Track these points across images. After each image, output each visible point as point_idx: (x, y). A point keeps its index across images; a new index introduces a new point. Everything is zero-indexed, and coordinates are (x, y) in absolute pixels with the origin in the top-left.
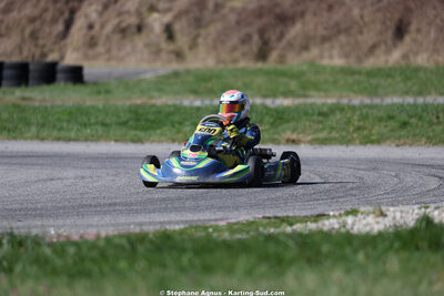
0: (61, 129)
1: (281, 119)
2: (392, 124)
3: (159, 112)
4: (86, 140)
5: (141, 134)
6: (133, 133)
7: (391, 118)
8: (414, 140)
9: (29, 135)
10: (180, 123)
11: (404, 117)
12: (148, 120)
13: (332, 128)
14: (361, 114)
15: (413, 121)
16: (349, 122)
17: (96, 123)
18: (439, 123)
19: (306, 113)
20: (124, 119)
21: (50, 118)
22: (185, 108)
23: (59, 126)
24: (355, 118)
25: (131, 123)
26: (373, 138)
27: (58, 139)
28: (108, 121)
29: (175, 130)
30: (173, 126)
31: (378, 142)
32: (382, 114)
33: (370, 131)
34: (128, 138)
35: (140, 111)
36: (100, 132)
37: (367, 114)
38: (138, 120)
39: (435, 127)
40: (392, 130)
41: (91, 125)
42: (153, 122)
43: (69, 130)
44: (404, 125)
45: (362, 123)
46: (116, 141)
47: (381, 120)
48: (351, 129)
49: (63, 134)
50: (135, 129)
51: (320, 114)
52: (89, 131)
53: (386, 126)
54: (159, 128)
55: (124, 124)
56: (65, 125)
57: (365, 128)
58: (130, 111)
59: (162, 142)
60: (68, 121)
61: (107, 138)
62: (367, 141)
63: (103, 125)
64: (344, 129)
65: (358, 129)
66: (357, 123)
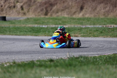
0: (15, 32)
1: (69, 30)
2: (99, 32)
3: (37, 29)
4: (23, 35)
5: (37, 34)
6: (34, 34)
7: (97, 31)
8: (107, 36)
9: (7, 34)
10: (45, 31)
11: (101, 31)
12: (36, 30)
13: (84, 33)
14: (89, 30)
15: (103, 31)
16: (87, 31)
17: (24, 31)
18: (110, 32)
19: (75, 29)
20: (30, 30)
21: (11, 30)
22: (43, 27)
25: (32, 31)
26: (96, 35)
27: (16, 35)
28: (27, 30)
30: (43, 32)
31: (97, 36)
33: (94, 34)
34: (33, 35)
35: (33, 28)
38: (33, 30)
39: (109, 33)
40: (99, 34)
41: (22, 32)
42: (37, 31)
43: (18, 33)
44: (102, 32)
45: (91, 32)
46: (31, 35)
47: (95, 31)
48: (89, 33)
49: (15, 33)
50: (34, 32)
51: (79, 29)
52: (22, 33)
53: (97, 33)
54: (40, 33)
55: (31, 31)
56: (16, 31)
58: (30, 28)
59: (42, 36)
60: (16, 30)
61: (29, 35)
62: (94, 36)
63: (26, 31)
64: (87, 33)
65: (90, 33)
66: (89, 32)
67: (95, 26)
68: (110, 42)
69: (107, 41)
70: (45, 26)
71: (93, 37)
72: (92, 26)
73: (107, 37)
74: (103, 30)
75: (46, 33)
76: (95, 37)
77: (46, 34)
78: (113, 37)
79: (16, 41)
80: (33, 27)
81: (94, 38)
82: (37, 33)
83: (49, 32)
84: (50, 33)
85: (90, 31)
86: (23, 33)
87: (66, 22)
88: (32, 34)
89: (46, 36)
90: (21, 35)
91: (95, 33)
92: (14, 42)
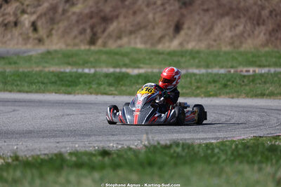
0: (18, 85)
2: (218, 85)
3: (71, 76)
4: (37, 92)
5: (70, 89)
6: (63, 88)
7: (215, 82)
8: (238, 94)
10: (90, 83)
11: (224, 82)
12: (68, 81)
13: (183, 87)
14: (196, 79)
15: (229, 83)
16: (191, 83)
17: (38, 82)
18: (246, 85)
20: (53, 80)
21: (9, 79)
22: (86, 74)
23: (16, 84)
24: (193, 81)
25: (58, 82)
26: (211, 93)
27: (20, 91)
28: (46, 81)
29: (88, 87)
31: (216, 95)
32: (209, 79)
33: (206, 89)
34: (61, 91)
35: (60, 76)
36: (43, 88)
37: (200, 79)
38: (62, 80)
39: (244, 87)
40: (219, 89)
41: (35, 83)
43: (24, 86)
44: (225, 86)
45: (199, 84)
46: (56, 93)
47: (209, 82)
48: (194, 88)
49: (19, 88)
50: (63, 85)
52: (34, 87)
53: (215, 86)
54: (76, 86)
55: (55, 83)
56: (19, 83)
57: (202, 88)
58: (55, 75)
60: (20, 81)
61: (50, 92)
62: (208, 95)
63: (43, 83)
64: (190, 88)
65: (198, 88)
66: (196, 84)
67: (210, 71)
68: (247, 109)
69: (238, 106)
70: (90, 70)
71: (205, 96)
72: (203, 71)
73: (238, 97)
74: (228, 81)
75: (91, 88)
76: (210, 96)
77: (91, 90)
78: (252, 97)
79: (19, 106)
80: (62, 73)
81: (206, 99)
82: (70, 86)
83: (100, 84)
84: (102, 87)
85: (198, 82)
86: (38, 87)
87: (139, 61)
88: (59, 90)
89: (91, 93)
90: (31, 92)
91: (211, 88)
92: (17, 108)
